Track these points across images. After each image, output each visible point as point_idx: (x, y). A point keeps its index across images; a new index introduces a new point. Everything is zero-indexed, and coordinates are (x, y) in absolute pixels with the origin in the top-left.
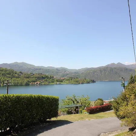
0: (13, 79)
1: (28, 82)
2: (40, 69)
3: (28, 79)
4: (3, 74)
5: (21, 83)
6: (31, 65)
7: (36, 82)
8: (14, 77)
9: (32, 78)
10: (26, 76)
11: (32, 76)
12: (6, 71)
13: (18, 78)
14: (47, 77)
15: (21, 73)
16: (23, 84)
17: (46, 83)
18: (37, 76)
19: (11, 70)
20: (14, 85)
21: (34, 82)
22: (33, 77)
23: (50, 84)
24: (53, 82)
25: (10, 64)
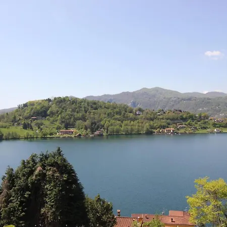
0: (125, 122)
1: (152, 127)
2: (190, 99)
3: (152, 123)
4: (108, 115)
5: (138, 131)
6: (171, 92)
7: (168, 127)
8: (127, 118)
9: (161, 119)
10: (148, 116)
11: (161, 117)
12: (115, 108)
13: (134, 119)
14: (192, 117)
15: (140, 110)
16: (142, 132)
17: (189, 130)
18: (171, 115)
19: (122, 106)
20: (126, 134)
21: (164, 127)
22: (163, 119)
23: (197, 132)
24: (205, 128)
25: (134, 92)
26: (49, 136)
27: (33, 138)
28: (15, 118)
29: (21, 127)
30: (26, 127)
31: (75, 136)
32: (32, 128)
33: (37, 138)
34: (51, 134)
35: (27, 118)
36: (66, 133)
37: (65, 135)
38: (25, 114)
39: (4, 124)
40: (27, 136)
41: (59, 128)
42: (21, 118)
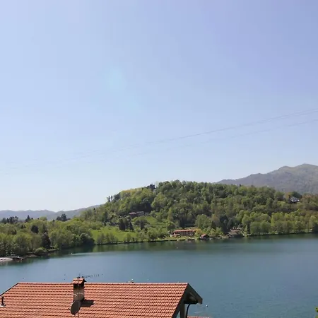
4: (245, 204)
12: (254, 194)
13: (289, 211)
26: (159, 239)
27: (137, 242)
28: (106, 214)
29: (117, 227)
30: (123, 226)
31: (199, 239)
32: (132, 229)
33: (142, 242)
34: (162, 236)
35: (122, 214)
36: (184, 234)
37: (183, 238)
38: (120, 209)
39: (93, 224)
40: (128, 240)
41: (171, 228)
42: (114, 214)
